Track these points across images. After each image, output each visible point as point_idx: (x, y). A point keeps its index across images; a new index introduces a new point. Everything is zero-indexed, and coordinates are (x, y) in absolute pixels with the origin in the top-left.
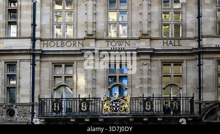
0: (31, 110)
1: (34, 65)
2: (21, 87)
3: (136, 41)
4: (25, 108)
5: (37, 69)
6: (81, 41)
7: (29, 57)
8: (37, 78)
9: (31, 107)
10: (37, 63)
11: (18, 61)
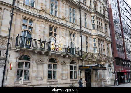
0: (7, 41)
1: (12, 14)
2: (3, 25)
3: (61, 20)
4: (3, 39)
5: (14, 17)
6: (38, 11)
7: (10, 9)
8: (13, 23)
9: (8, 40)
10: (15, 14)
11: (3, 9)
